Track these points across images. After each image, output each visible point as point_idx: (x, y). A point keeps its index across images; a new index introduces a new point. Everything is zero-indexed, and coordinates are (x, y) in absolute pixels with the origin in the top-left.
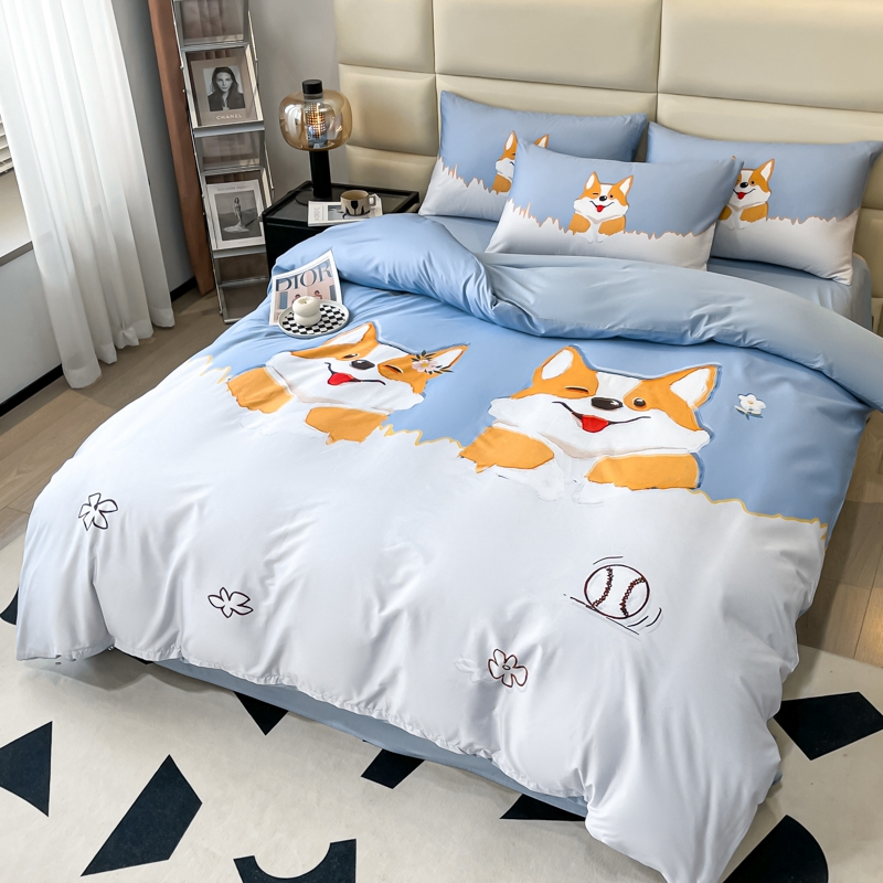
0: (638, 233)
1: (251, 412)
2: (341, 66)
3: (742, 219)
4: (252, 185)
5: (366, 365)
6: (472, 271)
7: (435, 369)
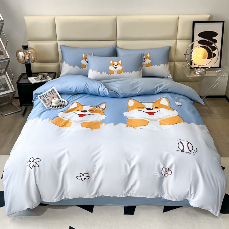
0: (127, 72)
1: (63, 128)
2: (28, 41)
3: (146, 67)
4: (3, 77)
5: (85, 111)
6: (99, 85)
7: (102, 109)
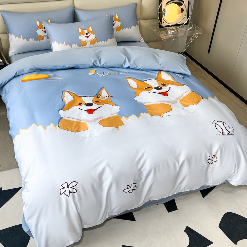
3: (116, 31)
5: (90, 104)
7: (107, 98)
